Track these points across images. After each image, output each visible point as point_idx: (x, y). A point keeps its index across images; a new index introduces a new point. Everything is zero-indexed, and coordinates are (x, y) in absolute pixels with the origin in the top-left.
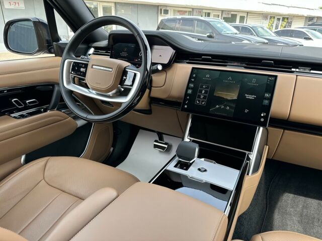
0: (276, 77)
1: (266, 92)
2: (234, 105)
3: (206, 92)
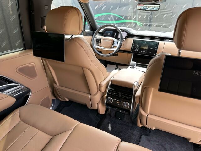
0: (159, 42)
1: (156, 46)
2: (146, 51)
3: (138, 47)
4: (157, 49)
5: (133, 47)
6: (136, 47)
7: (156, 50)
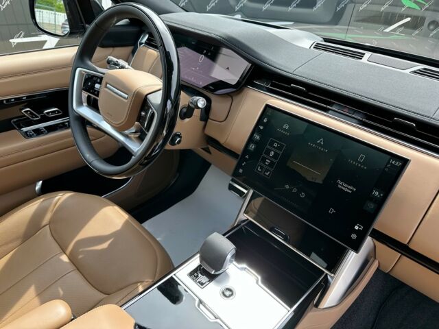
1: (378, 186)
2: (313, 194)
3: (276, 156)
4: (380, 203)
5: (252, 147)
6: (268, 152)
7: (371, 206)
